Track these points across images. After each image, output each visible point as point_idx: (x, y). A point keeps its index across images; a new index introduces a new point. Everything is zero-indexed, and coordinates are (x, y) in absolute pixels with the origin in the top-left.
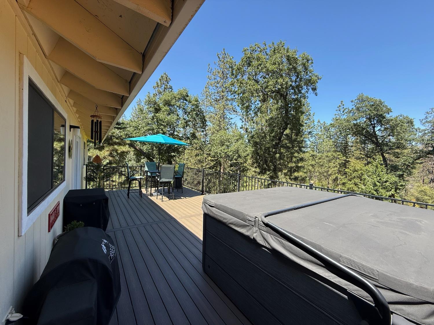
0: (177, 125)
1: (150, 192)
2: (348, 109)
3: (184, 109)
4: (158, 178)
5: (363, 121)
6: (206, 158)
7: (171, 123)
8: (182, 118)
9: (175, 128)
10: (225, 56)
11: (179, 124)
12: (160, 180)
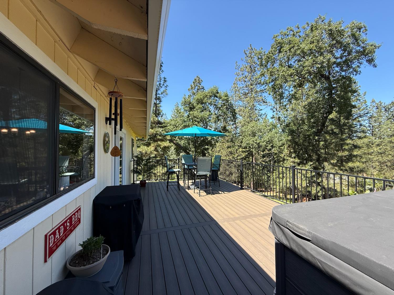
0: (209, 120)
1: (187, 184)
3: (215, 105)
4: (195, 171)
6: (237, 150)
7: (204, 118)
8: (214, 113)
9: (207, 123)
10: (252, 51)
11: (211, 119)
12: (197, 173)
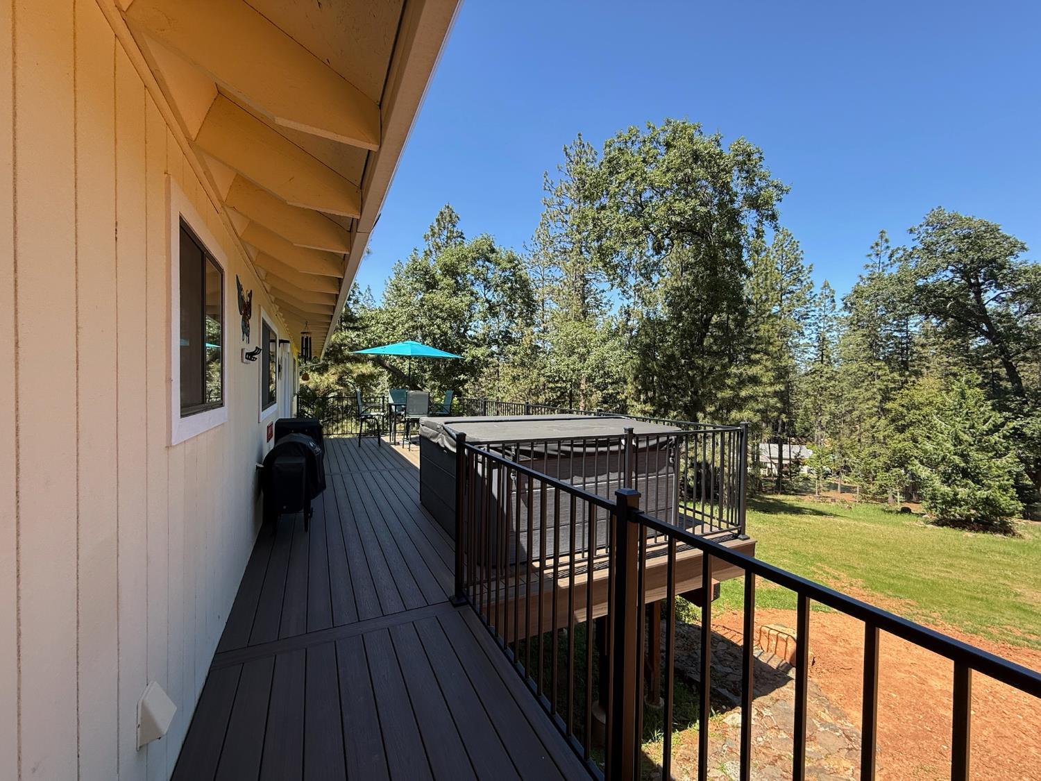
0: (471, 316)
2: (904, 250)
3: (484, 280)
5: (945, 279)
7: (457, 311)
8: (483, 299)
10: (583, 151)
11: (474, 312)
